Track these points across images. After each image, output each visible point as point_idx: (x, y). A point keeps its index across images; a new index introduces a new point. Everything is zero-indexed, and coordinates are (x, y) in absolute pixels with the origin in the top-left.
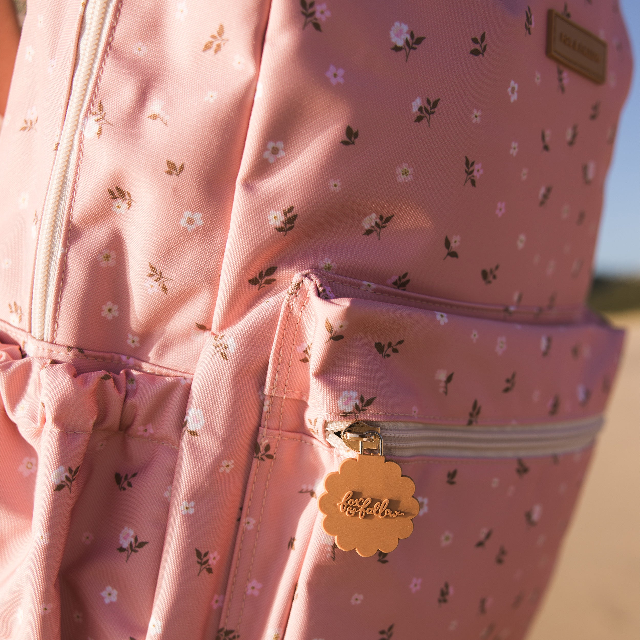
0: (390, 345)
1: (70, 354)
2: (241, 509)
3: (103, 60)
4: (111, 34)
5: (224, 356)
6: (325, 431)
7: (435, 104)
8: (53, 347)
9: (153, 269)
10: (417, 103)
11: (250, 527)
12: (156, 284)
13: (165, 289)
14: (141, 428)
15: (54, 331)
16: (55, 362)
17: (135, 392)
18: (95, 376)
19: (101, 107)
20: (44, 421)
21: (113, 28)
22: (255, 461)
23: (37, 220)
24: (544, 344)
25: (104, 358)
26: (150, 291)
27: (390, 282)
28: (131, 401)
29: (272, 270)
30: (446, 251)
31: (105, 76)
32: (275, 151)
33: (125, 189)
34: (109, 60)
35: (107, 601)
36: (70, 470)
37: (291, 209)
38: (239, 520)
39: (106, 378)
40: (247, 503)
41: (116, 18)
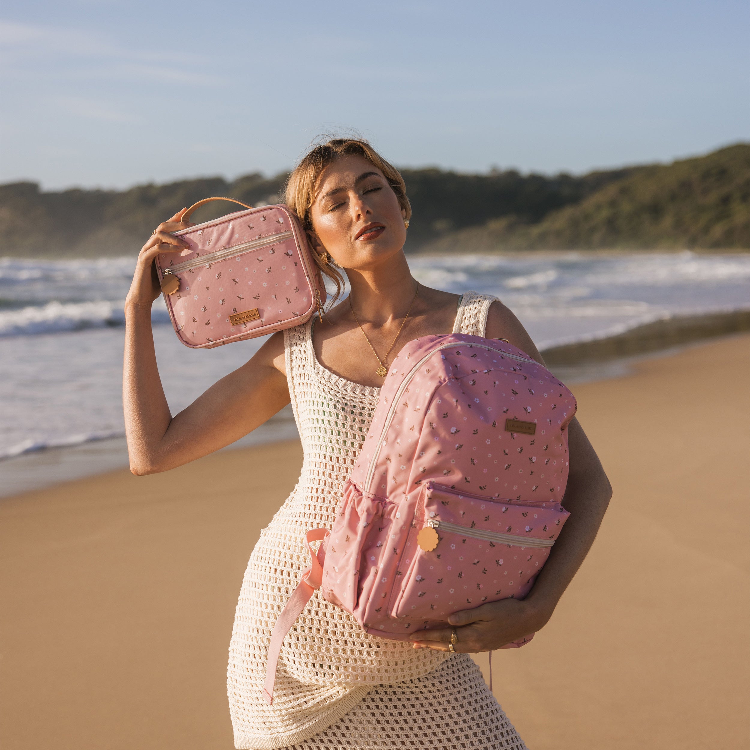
0: (446, 502)
1: (373, 496)
2: (407, 540)
3: (389, 428)
4: (392, 422)
5: (407, 500)
6: (427, 522)
7: (462, 446)
8: (369, 493)
9: (394, 478)
10: (457, 445)
11: (409, 545)
12: (394, 481)
13: (396, 483)
14: (386, 516)
15: (370, 490)
16: (369, 497)
17: (386, 507)
18: (377, 502)
19: (387, 439)
20: (364, 511)
21: (392, 421)
22: (411, 528)
23: (370, 462)
24: (504, 509)
25: (380, 498)
26: (393, 483)
27: (450, 487)
28: (385, 509)
29: (420, 481)
30: (465, 481)
31: (389, 431)
32: (422, 454)
33: (390, 458)
34: (390, 428)
35: (372, 559)
36: (368, 523)
37: (425, 468)
38: (406, 543)
39: (379, 502)
40: (408, 539)
41: (393, 419)
